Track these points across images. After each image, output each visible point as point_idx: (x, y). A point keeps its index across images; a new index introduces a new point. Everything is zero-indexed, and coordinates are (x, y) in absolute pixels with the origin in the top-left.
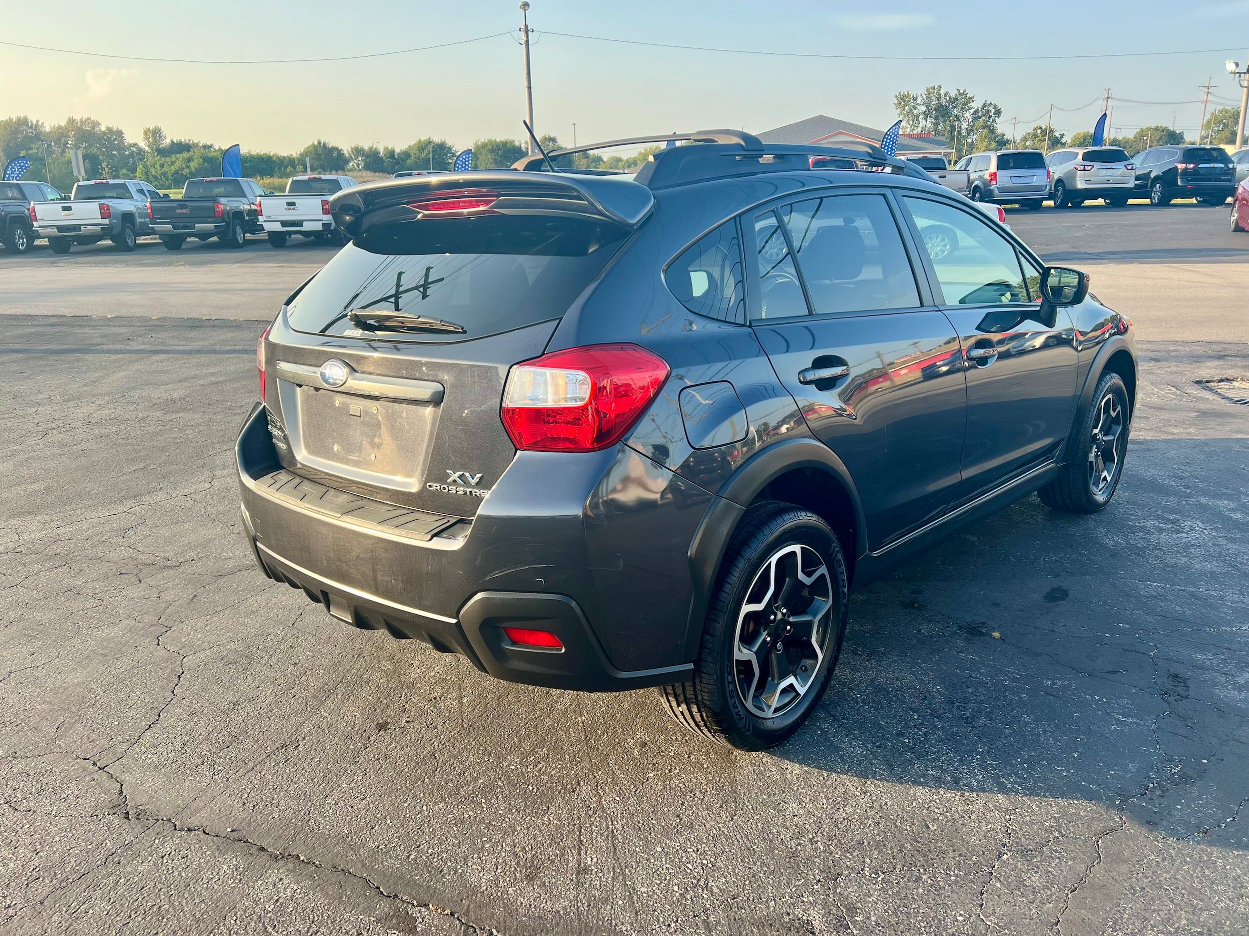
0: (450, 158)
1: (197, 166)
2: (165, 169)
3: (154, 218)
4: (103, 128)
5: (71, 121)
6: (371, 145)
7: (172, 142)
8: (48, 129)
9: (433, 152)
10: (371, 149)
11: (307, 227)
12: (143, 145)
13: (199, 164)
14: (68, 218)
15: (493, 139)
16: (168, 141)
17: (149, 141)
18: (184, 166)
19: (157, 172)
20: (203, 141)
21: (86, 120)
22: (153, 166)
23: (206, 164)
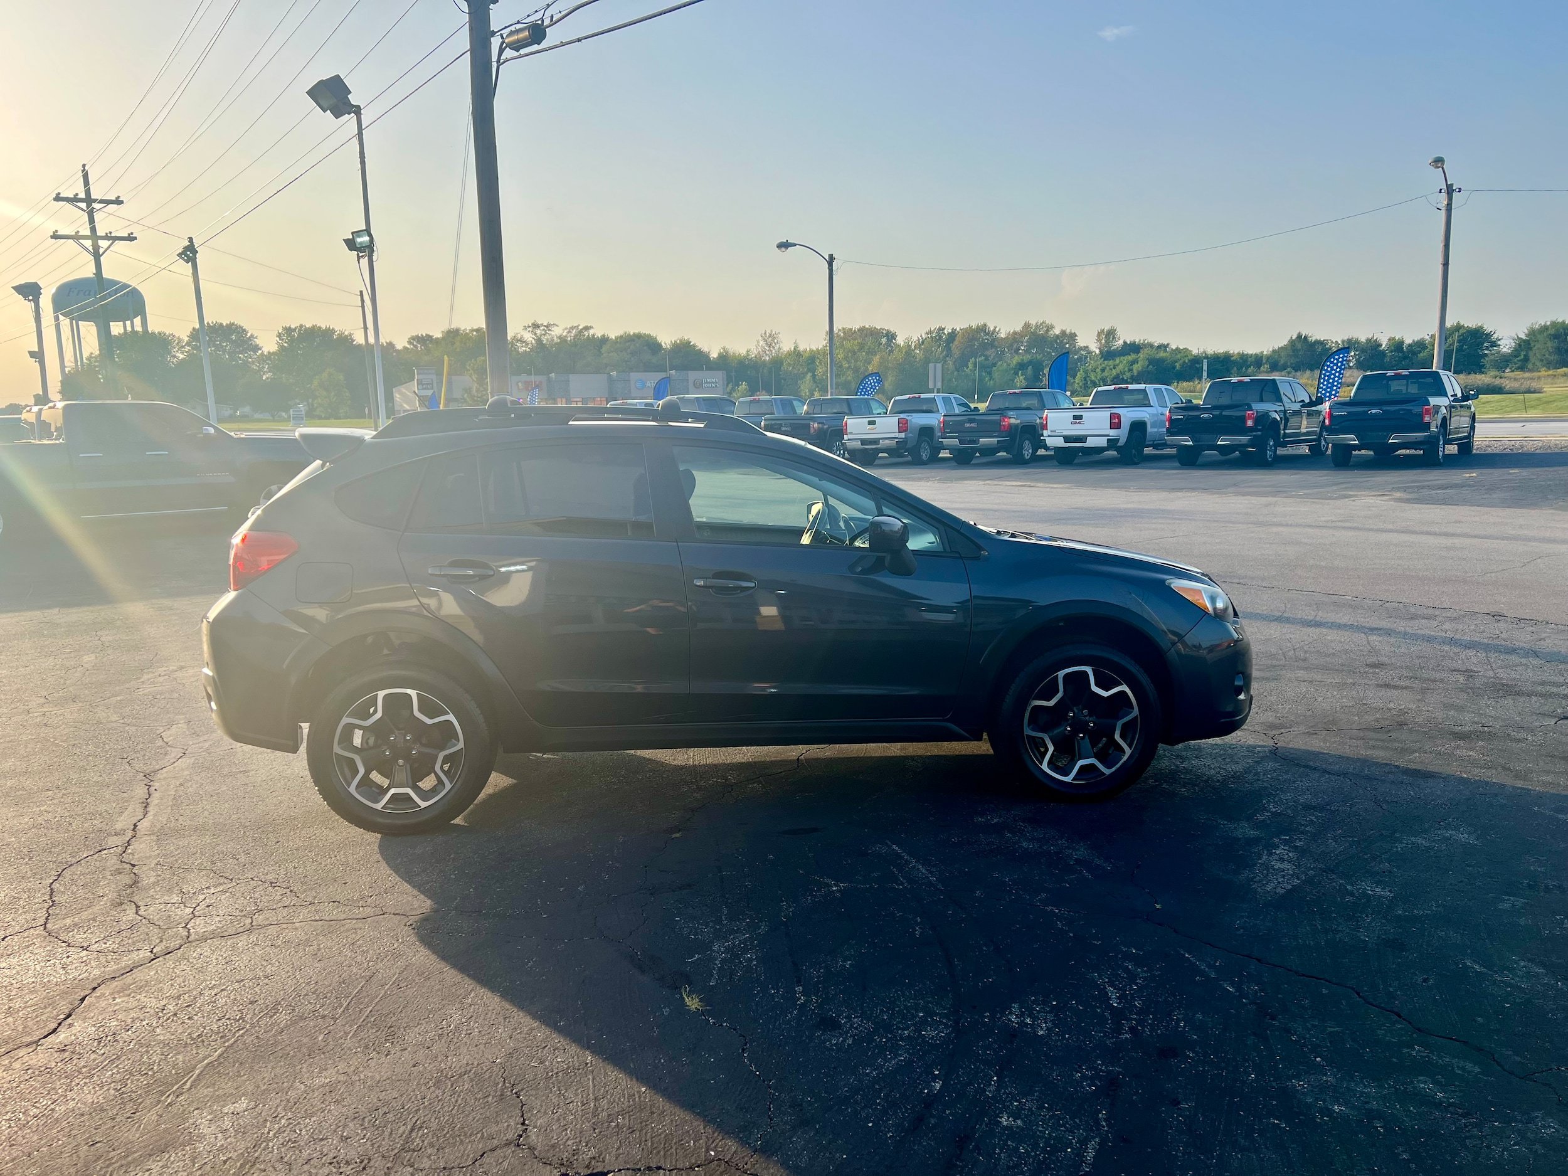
0: (1487, 348)
1: (1140, 369)
2: (1106, 374)
3: (945, 432)
4: (1057, 331)
5: (1027, 326)
6: (1370, 337)
7: (1125, 342)
8: (1003, 335)
9: (1459, 341)
10: (1369, 341)
11: (1091, 443)
12: (1095, 348)
13: (1143, 366)
14: (872, 432)
15: (1560, 320)
16: (1121, 342)
17: (1101, 343)
18: (1126, 369)
19: (1096, 377)
20: (1157, 340)
21: (1041, 324)
22: (1094, 370)
23: (1151, 367)
